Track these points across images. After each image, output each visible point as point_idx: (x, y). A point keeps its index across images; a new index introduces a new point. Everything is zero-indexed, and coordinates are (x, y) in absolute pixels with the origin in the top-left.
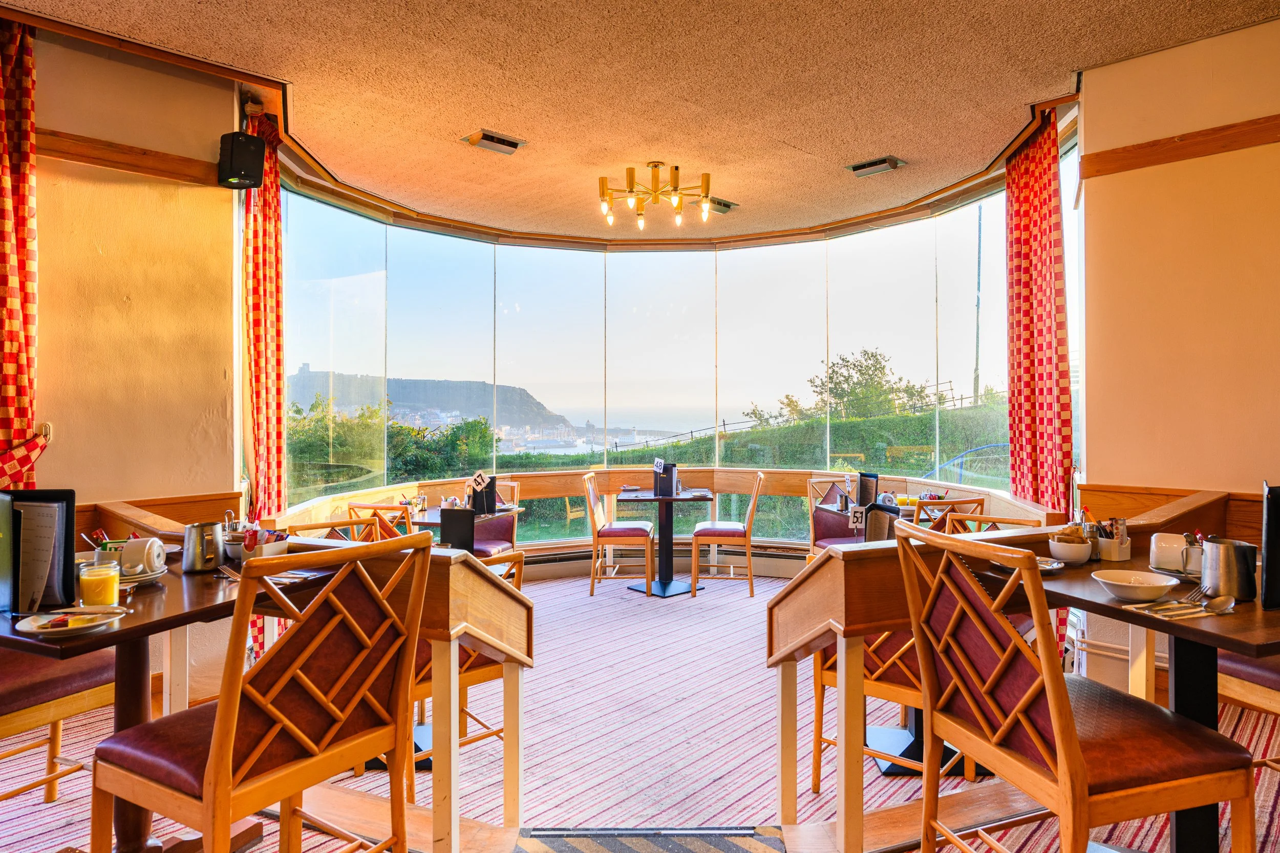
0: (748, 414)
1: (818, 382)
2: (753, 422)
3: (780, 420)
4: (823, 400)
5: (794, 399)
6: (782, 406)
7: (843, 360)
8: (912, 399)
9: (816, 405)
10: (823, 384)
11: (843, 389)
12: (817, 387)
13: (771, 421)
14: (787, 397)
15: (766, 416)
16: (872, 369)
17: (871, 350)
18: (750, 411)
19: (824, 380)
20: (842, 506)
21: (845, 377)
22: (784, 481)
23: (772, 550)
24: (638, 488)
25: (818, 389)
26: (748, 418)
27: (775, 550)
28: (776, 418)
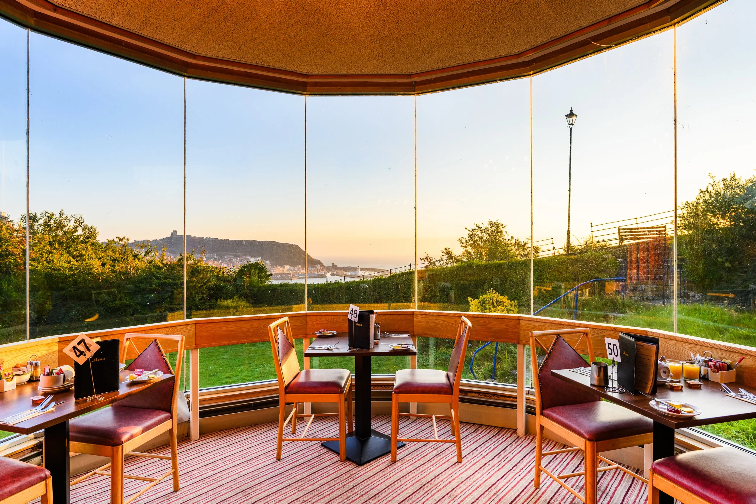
0: (423, 259)
1: (464, 241)
2: (426, 264)
3: (442, 262)
4: (466, 251)
5: (450, 250)
6: (443, 254)
7: (478, 227)
8: (519, 250)
9: (463, 253)
10: (467, 241)
11: (479, 245)
12: (463, 243)
13: (437, 263)
14: (446, 249)
15: (434, 260)
16: (495, 232)
17: (494, 221)
18: (424, 258)
19: (467, 239)
20: (599, 380)
21: (479, 237)
22: (489, 326)
23: (474, 394)
24: (335, 332)
25: (464, 245)
26: (423, 262)
27: (476, 395)
28: (440, 261)
